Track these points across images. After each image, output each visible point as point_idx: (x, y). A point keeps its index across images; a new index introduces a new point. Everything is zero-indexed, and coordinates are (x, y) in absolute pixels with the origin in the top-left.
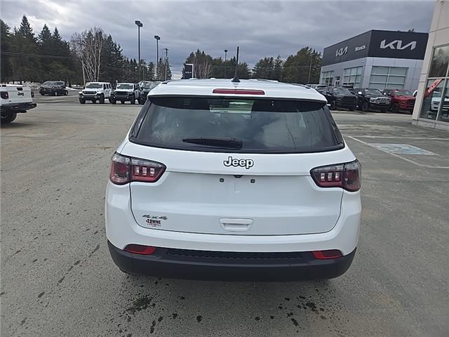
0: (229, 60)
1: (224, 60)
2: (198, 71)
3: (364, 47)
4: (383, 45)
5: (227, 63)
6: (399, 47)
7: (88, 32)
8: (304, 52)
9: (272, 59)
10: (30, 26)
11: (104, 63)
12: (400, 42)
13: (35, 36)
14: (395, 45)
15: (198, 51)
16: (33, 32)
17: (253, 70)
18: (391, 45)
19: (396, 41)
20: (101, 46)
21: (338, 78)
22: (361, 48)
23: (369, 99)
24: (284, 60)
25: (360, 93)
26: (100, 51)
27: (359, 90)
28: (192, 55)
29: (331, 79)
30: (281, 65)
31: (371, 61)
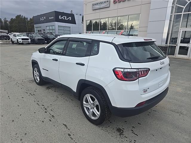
4: (60, 17)
8: (18, 17)
12: (66, 17)
14: (64, 18)
18: (63, 18)
19: (64, 16)
21: (44, 30)
22: (52, 18)
24: (9, 20)
29: (40, 30)
30: (8, 23)
31: (57, 24)
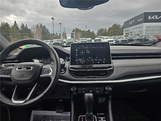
0: (88, 30)
1: (85, 31)
2: (76, 35)
3: (142, 19)
4: (149, 18)
5: (87, 31)
6: (156, 18)
7: (37, 25)
9: (103, 29)
10: (17, 24)
11: (43, 35)
13: (19, 27)
15: (76, 28)
16: (18, 26)
17: (97, 33)
19: (155, 16)
20: (41, 29)
21: (131, 33)
22: (141, 20)
23: (148, 39)
24: (108, 29)
25: (144, 37)
26: (41, 31)
27: (143, 36)
28: (74, 30)
29: (128, 33)
31: (145, 24)
